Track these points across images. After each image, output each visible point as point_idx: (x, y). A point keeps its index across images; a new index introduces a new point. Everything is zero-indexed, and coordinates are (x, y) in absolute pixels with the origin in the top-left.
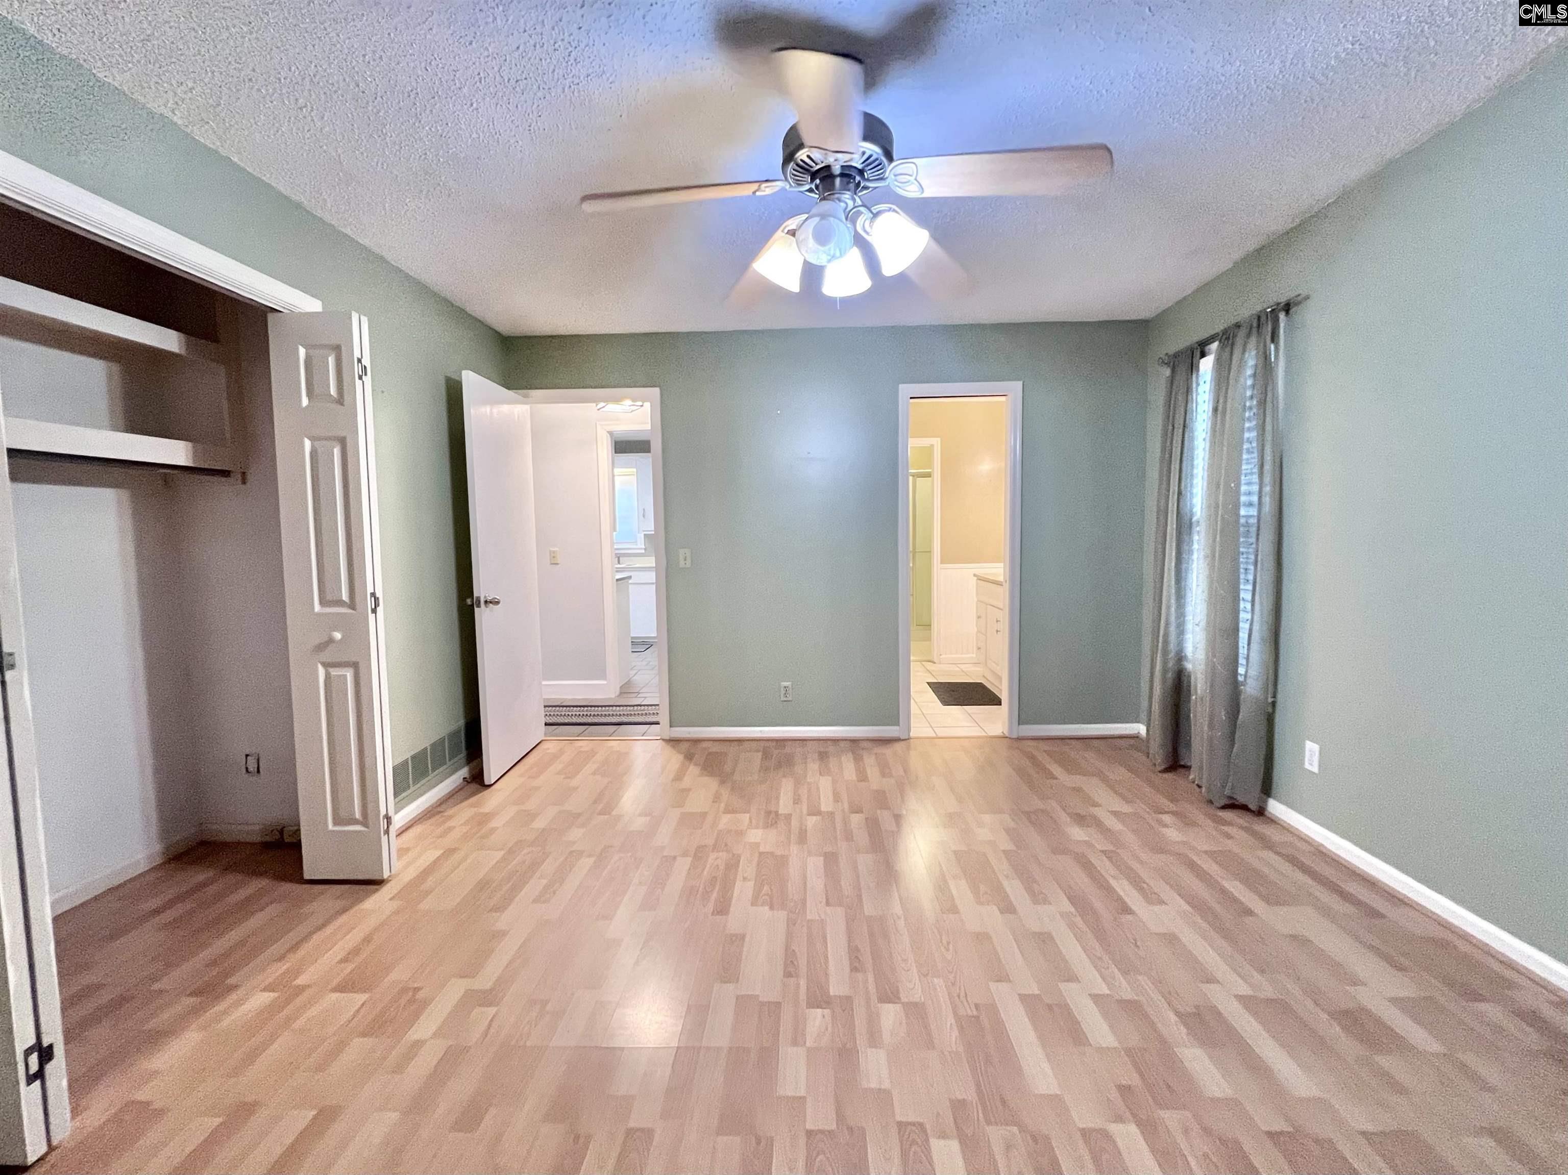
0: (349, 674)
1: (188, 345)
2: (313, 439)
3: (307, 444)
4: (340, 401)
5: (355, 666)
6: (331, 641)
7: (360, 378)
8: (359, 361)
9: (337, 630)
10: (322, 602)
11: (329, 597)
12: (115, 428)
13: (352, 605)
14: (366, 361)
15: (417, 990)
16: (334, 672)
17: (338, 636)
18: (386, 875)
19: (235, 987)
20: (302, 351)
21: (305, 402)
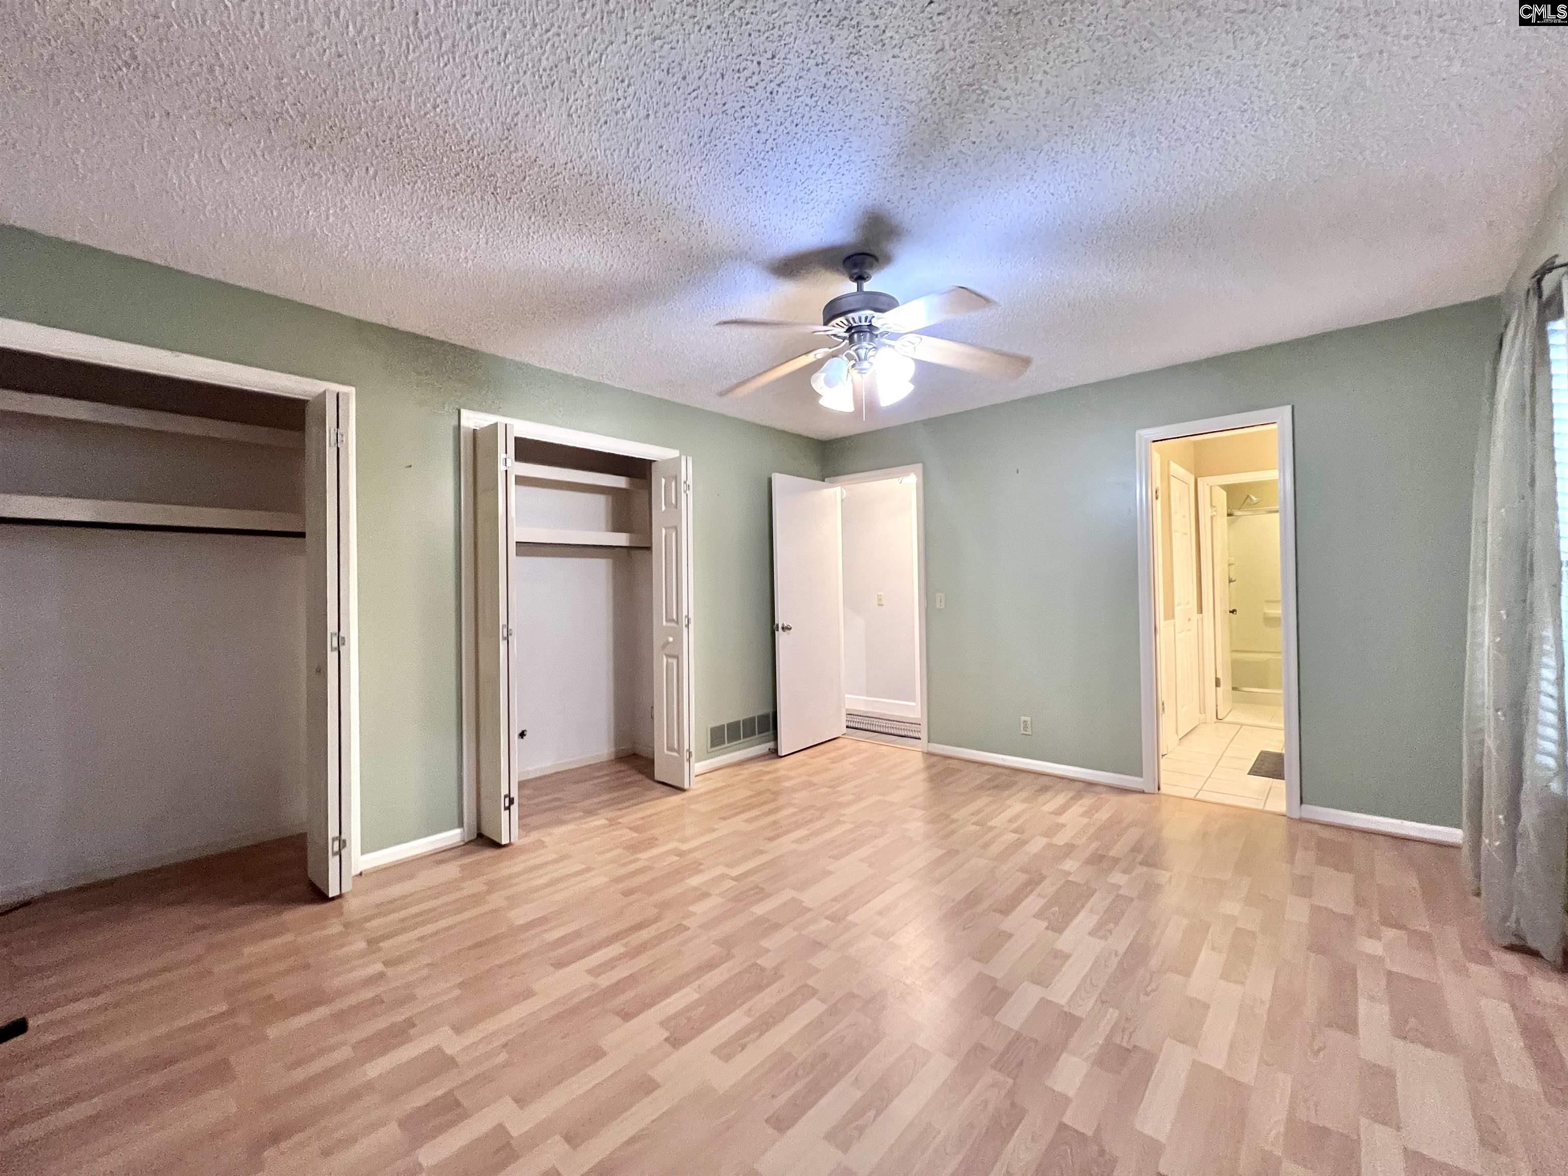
0: (675, 662)
1: (631, 484)
2: (666, 528)
3: (664, 531)
4: (676, 507)
5: (677, 657)
6: (668, 643)
7: (685, 492)
8: (685, 482)
9: (671, 636)
10: (667, 620)
11: (669, 617)
12: (608, 531)
13: (677, 622)
14: (690, 482)
15: (701, 864)
16: (670, 660)
17: (671, 639)
18: (686, 786)
19: (597, 814)
20: (663, 480)
21: (664, 508)
